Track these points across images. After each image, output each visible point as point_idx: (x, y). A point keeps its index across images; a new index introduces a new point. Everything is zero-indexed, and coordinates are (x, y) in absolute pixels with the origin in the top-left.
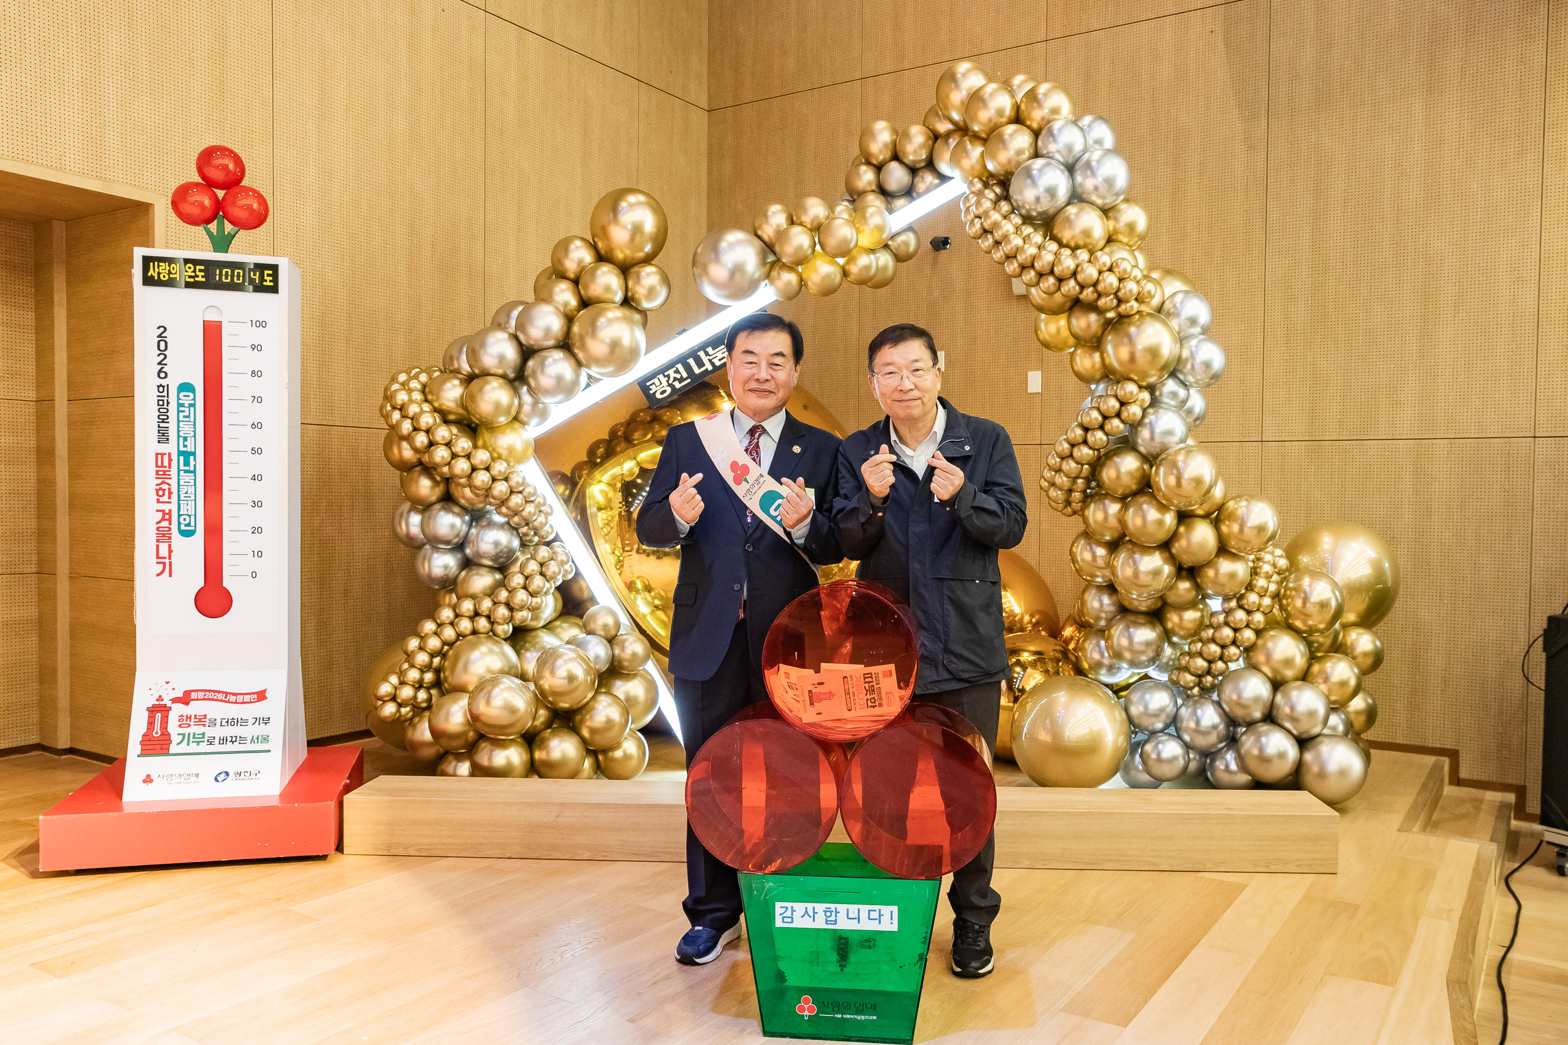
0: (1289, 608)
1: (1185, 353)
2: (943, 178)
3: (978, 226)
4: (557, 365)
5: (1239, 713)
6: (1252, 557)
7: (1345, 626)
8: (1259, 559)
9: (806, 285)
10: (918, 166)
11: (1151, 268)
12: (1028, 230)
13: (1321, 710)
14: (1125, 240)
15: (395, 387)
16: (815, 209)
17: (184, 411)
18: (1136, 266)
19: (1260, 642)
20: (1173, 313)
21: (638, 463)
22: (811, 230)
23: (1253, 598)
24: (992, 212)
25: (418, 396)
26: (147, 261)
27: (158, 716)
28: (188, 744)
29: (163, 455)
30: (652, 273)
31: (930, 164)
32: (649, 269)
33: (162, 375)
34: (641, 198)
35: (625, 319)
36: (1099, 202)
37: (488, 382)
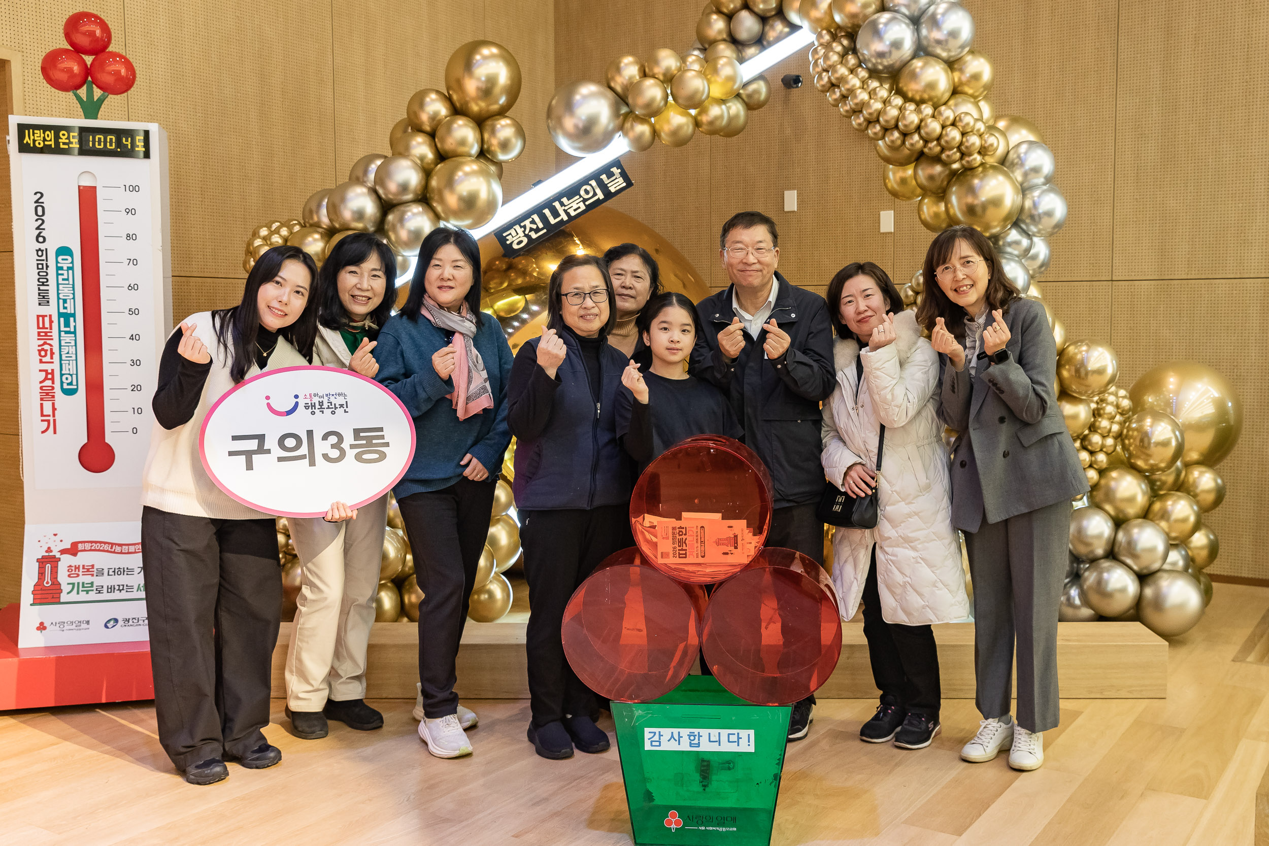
0: (1131, 448)
1: (1028, 204)
2: (794, 28)
3: (826, 79)
4: (415, 218)
5: (1082, 550)
6: (1096, 399)
7: (1188, 465)
8: (1102, 401)
9: (659, 136)
10: (769, 14)
11: (997, 118)
12: (874, 84)
13: (1161, 547)
14: (970, 91)
15: (258, 242)
16: (667, 60)
17: (63, 274)
18: (981, 119)
19: (1103, 482)
20: (1017, 164)
22: (663, 82)
23: (1096, 439)
24: (839, 66)
26: (22, 129)
27: (48, 566)
28: (78, 593)
29: (43, 317)
30: (507, 125)
31: (780, 13)
32: (504, 122)
33: (41, 239)
34: (495, 50)
35: (481, 172)
36: (944, 54)
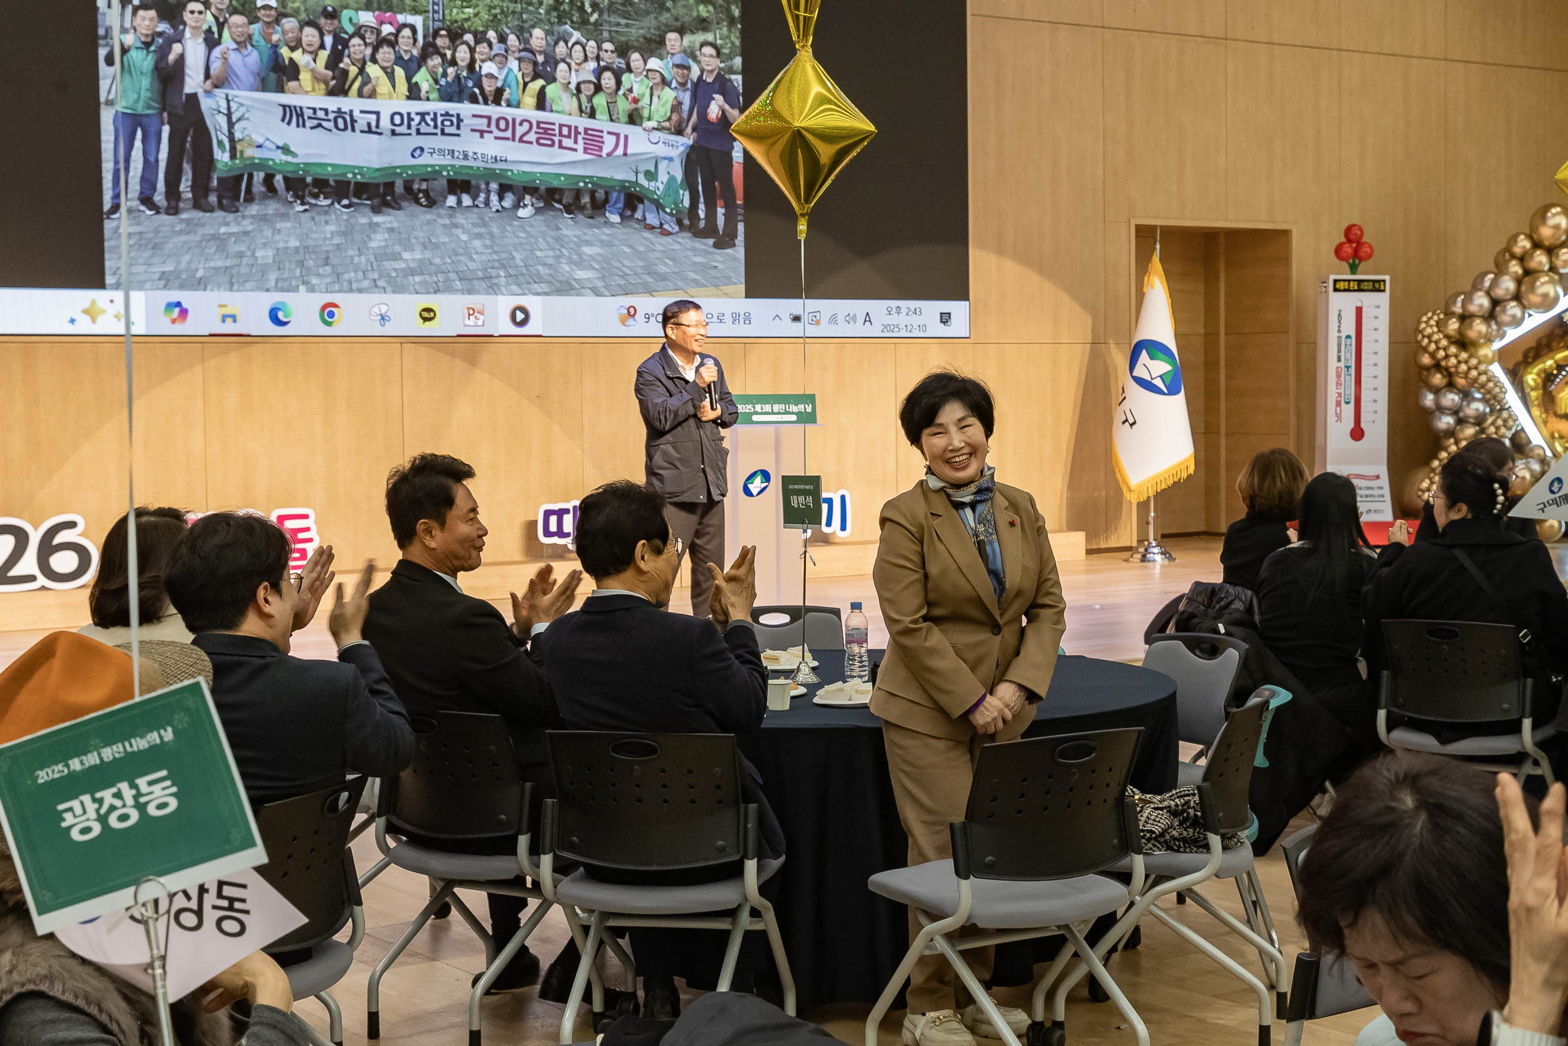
4: (1513, 309)
17: (1347, 348)
21: (1556, 362)
25: (1435, 329)
29: (1339, 367)
32: (1564, 250)
33: (1339, 332)
35: (1552, 281)
37: (1473, 321)
